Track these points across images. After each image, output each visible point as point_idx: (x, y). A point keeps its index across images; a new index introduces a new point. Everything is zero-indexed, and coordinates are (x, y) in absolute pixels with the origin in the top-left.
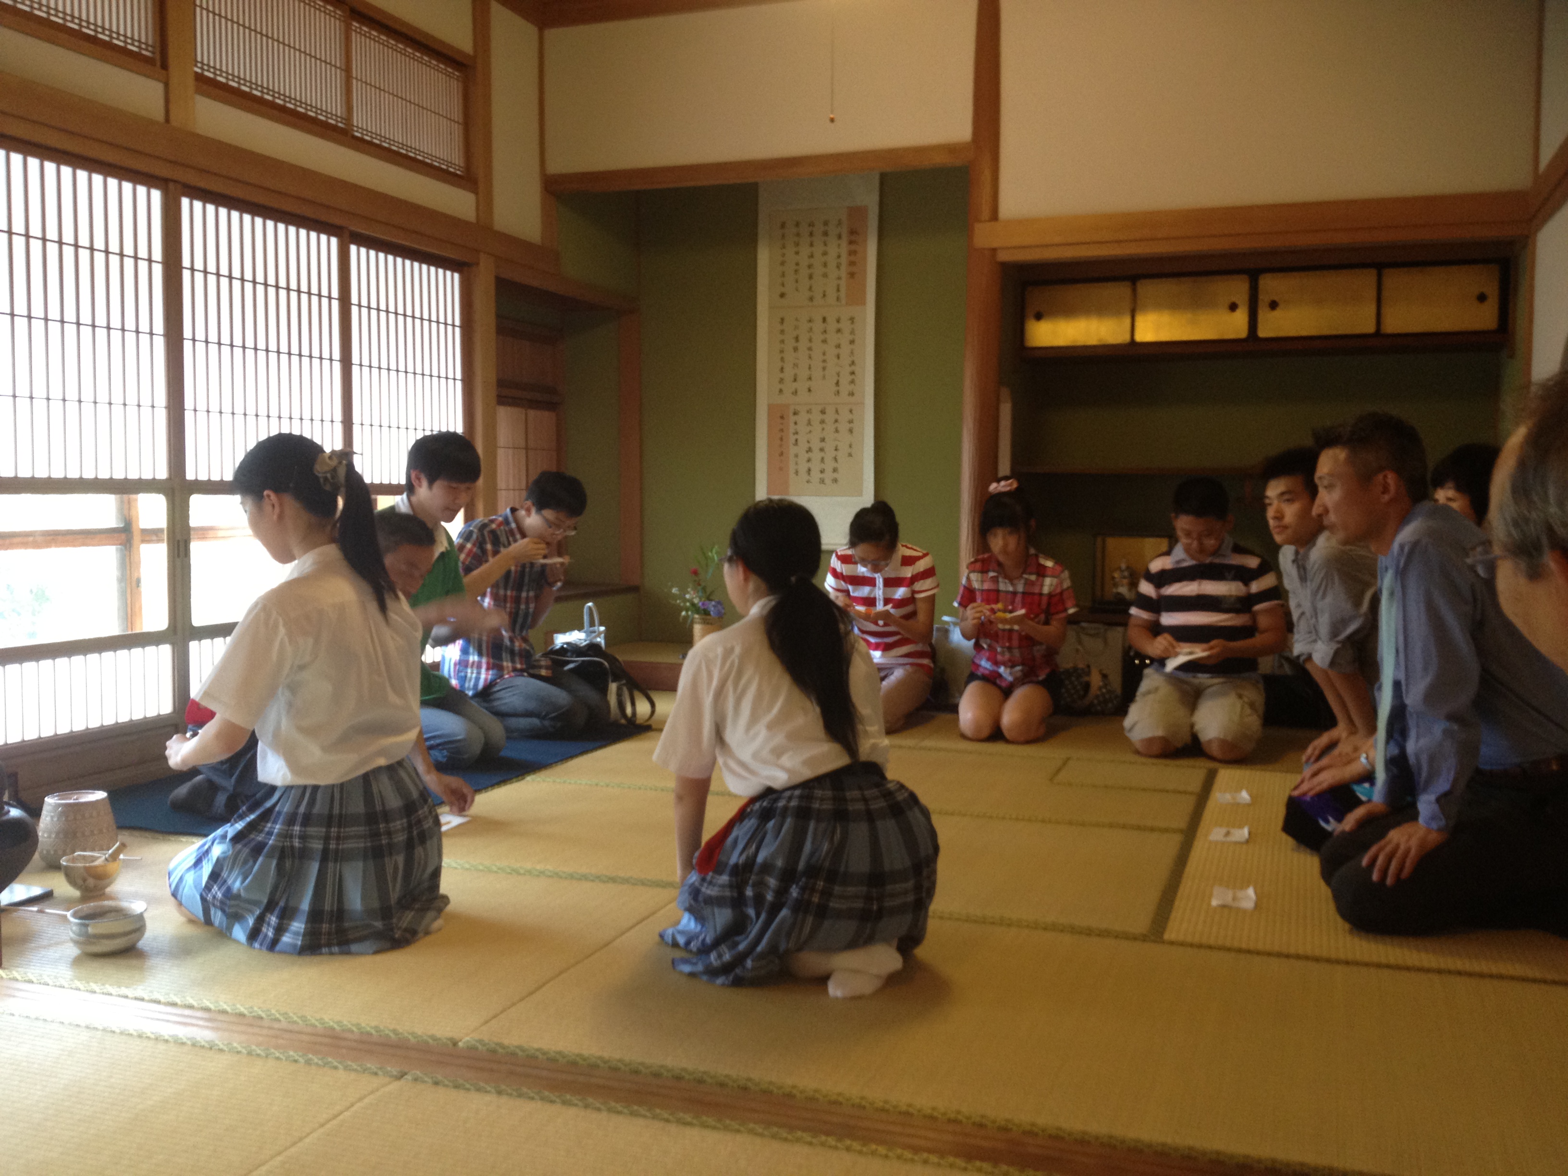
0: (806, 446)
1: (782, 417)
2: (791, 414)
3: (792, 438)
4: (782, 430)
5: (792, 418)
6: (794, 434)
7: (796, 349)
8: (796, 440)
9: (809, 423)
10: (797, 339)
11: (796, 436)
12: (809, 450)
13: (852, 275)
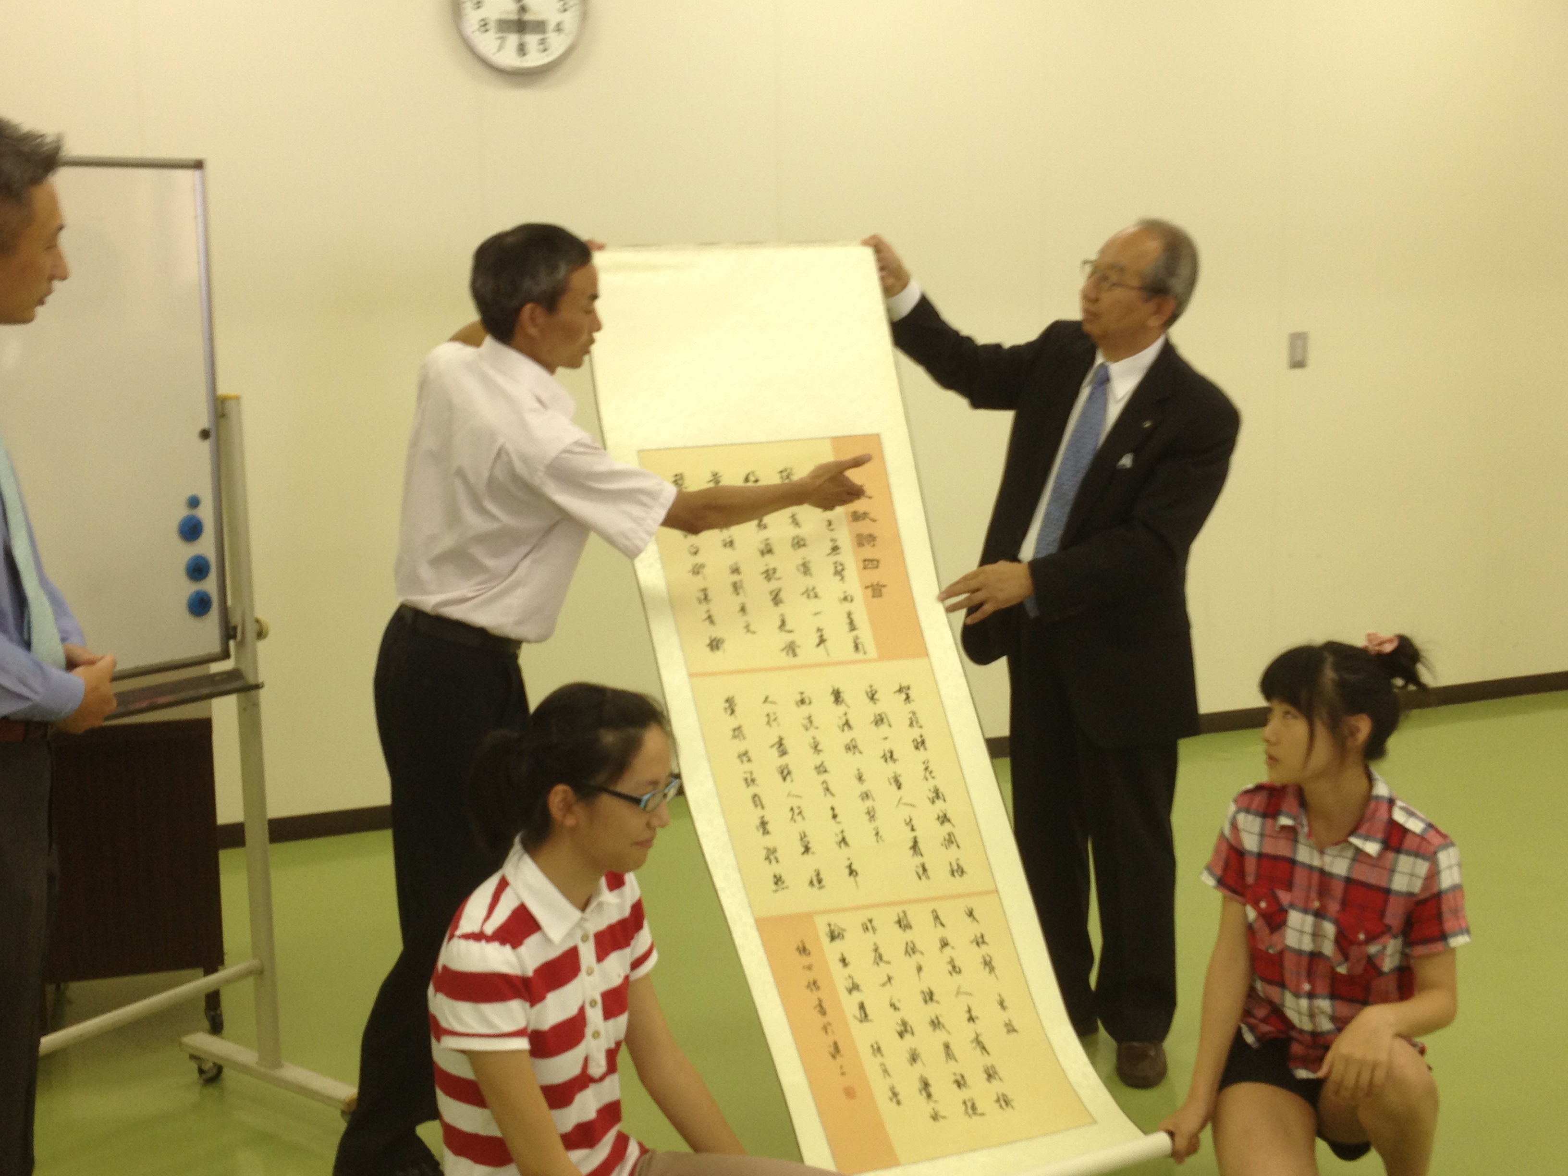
0: (893, 1020)
1: (803, 950)
2: (825, 940)
3: (850, 1004)
4: (814, 985)
5: (832, 951)
6: (850, 991)
7: (785, 773)
8: (862, 1007)
9: (879, 958)
10: (781, 747)
11: (857, 997)
12: (904, 1030)
13: (876, 590)
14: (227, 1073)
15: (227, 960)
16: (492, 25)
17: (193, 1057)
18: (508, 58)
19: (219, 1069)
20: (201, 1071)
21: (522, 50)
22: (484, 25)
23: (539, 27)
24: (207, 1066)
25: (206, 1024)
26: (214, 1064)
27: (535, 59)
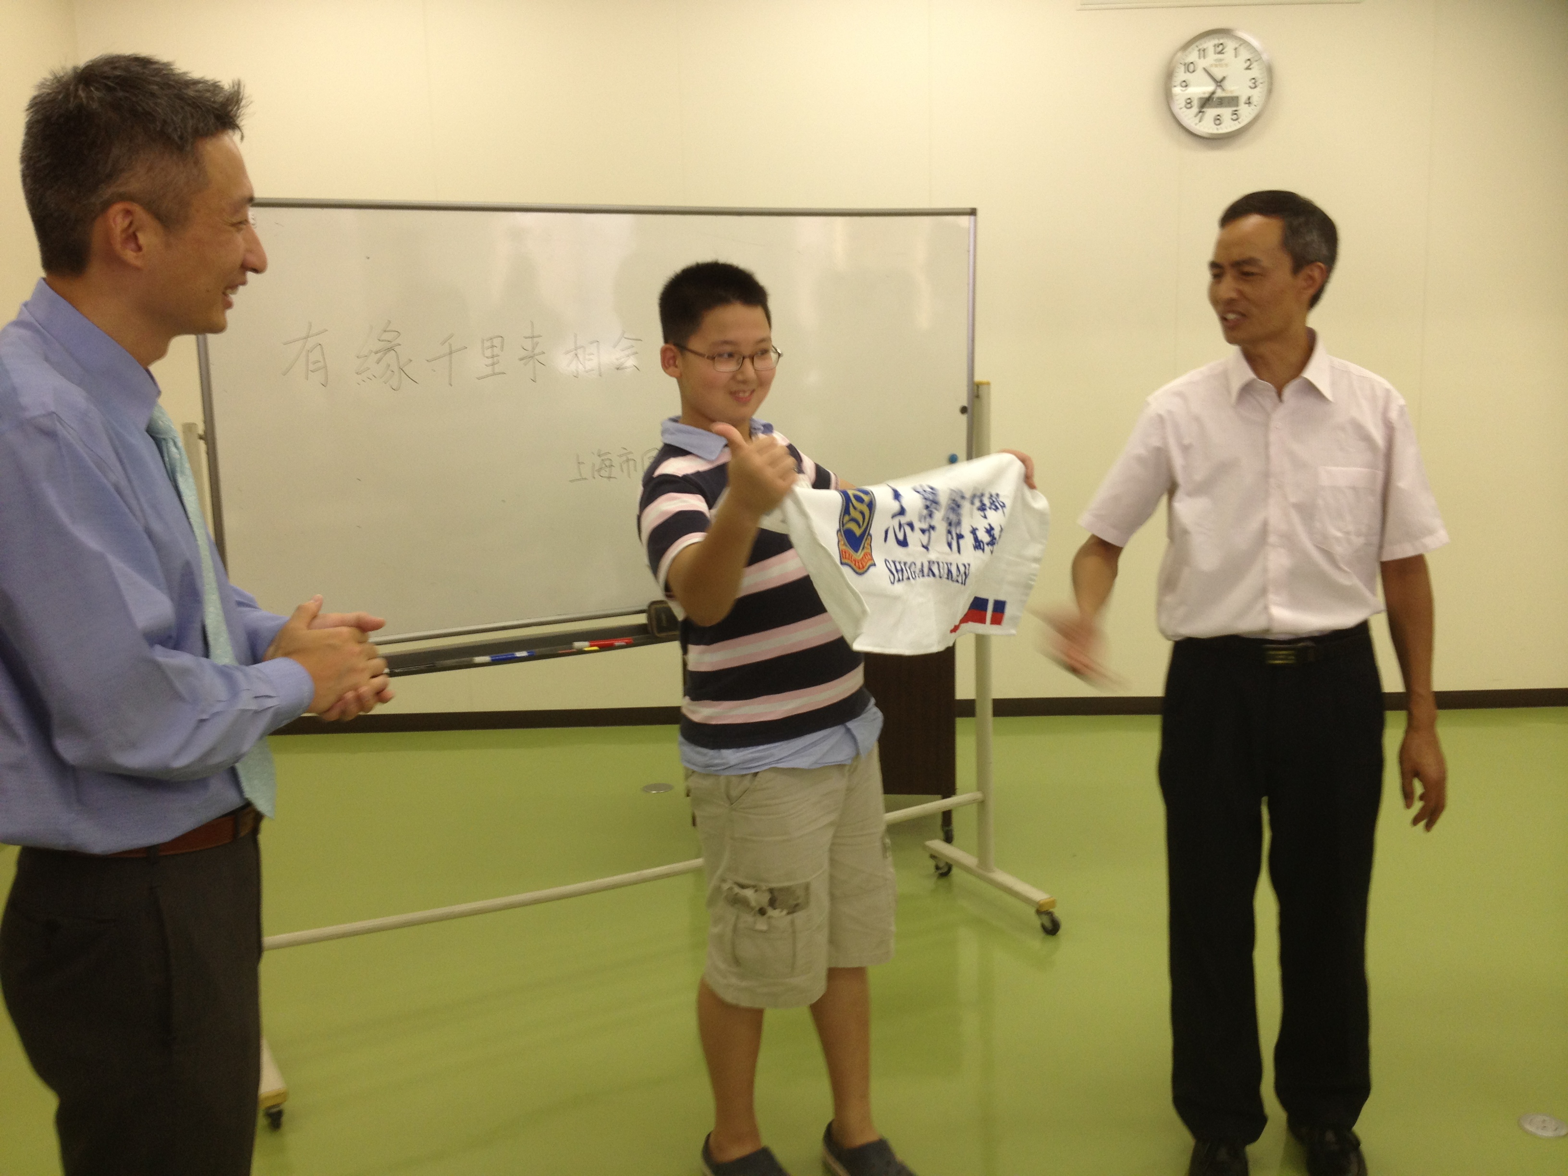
14: (955, 871)
15: (958, 791)
16: (1195, 103)
17: (933, 857)
18: (1206, 126)
19: (950, 868)
20: (937, 868)
21: (1218, 119)
22: (1189, 103)
23: (1232, 101)
24: (941, 865)
25: (941, 834)
26: (947, 864)
27: (1228, 126)
